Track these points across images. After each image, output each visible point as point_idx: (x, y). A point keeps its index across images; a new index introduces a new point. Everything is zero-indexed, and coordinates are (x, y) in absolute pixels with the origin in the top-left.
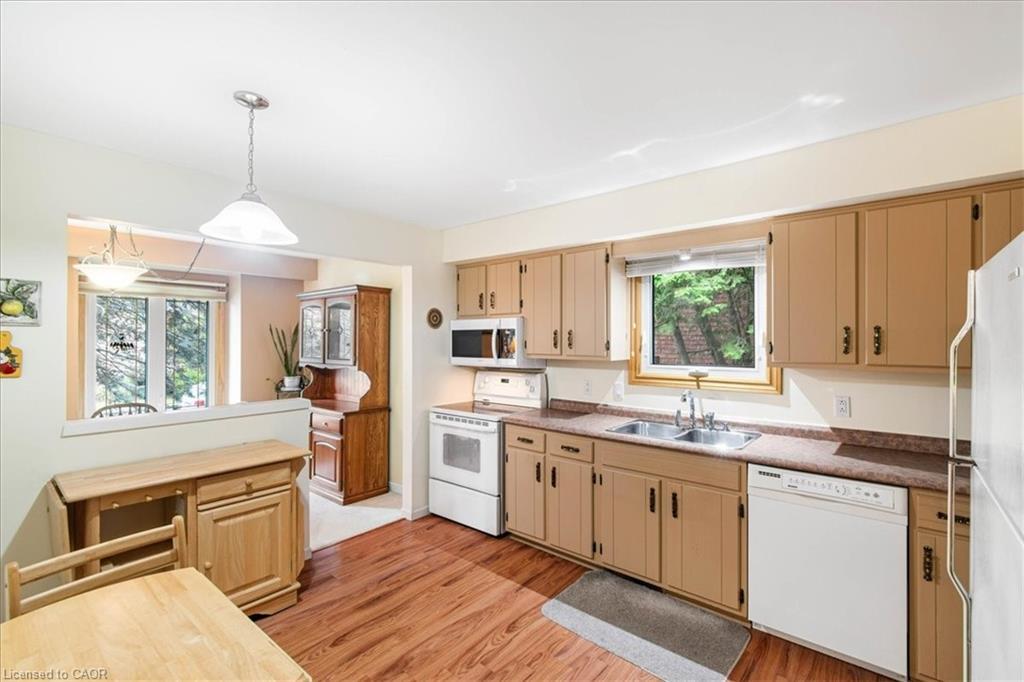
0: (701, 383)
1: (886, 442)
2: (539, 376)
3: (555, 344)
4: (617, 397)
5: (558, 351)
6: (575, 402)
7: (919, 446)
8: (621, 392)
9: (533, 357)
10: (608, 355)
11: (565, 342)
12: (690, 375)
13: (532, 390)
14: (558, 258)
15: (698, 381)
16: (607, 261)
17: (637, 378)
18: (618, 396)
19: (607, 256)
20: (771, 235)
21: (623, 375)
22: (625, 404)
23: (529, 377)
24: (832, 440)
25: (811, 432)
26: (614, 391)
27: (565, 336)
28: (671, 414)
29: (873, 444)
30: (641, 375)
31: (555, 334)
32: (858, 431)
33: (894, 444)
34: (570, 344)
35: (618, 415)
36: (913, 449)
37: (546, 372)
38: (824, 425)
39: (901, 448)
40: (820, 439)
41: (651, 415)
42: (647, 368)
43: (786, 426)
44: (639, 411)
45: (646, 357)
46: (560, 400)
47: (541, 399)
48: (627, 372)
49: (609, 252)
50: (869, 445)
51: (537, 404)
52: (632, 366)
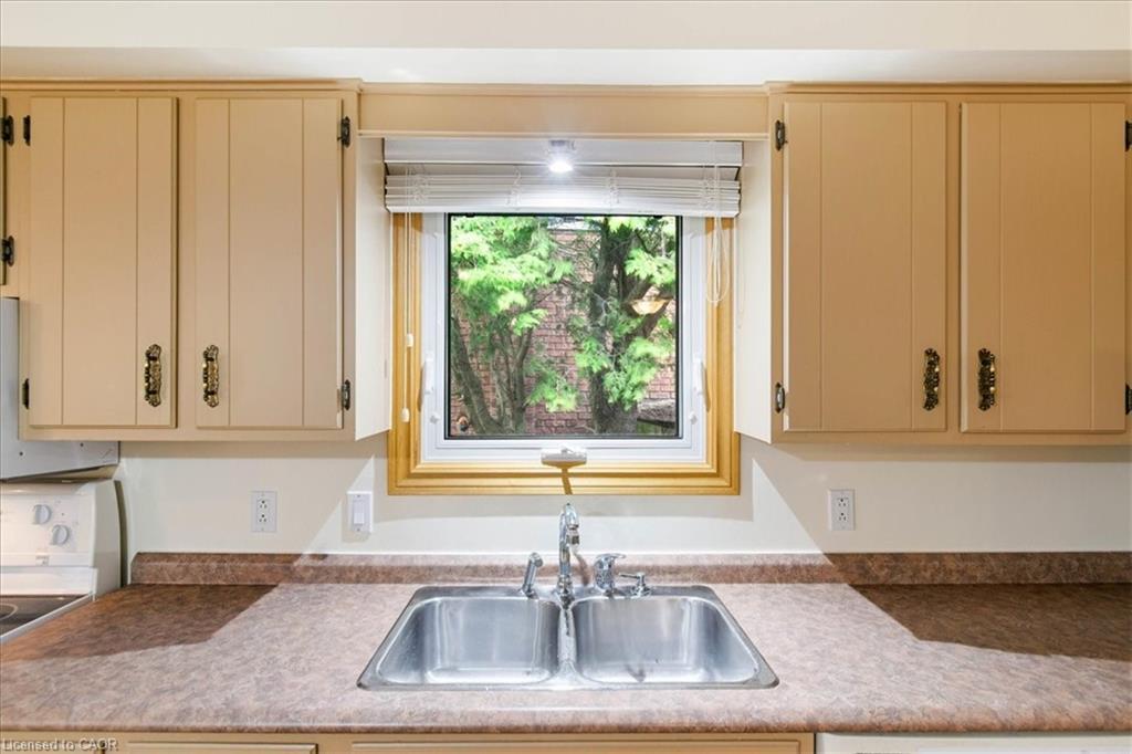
0: (573, 481)
1: (916, 572)
2: (88, 492)
3: (152, 393)
4: (355, 532)
5: (164, 412)
6: (222, 557)
7: (962, 572)
8: (365, 515)
9: (57, 436)
10: (348, 425)
11: (193, 384)
12: (547, 461)
13: (62, 537)
14: (165, 107)
15: (565, 476)
16: (345, 139)
17: (410, 476)
18: (358, 527)
19: (345, 123)
20: (780, 126)
21: (371, 470)
22: (379, 549)
23: (54, 498)
24: (833, 581)
25: (796, 568)
26: (344, 517)
27: (193, 367)
29: (897, 579)
30: (419, 468)
31: (151, 357)
32: (870, 556)
33: (928, 575)
34: (210, 393)
35: (358, 581)
36: (954, 580)
37: (117, 475)
38: (808, 549)
39: (938, 581)
40: (812, 580)
41: (450, 570)
42: (436, 451)
43: (751, 563)
44: (420, 563)
45: (433, 420)
46: (168, 556)
47: (98, 562)
48: (383, 462)
49: (352, 115)
50: (890, 582)
51: (84, 582)
52: (397, 446)
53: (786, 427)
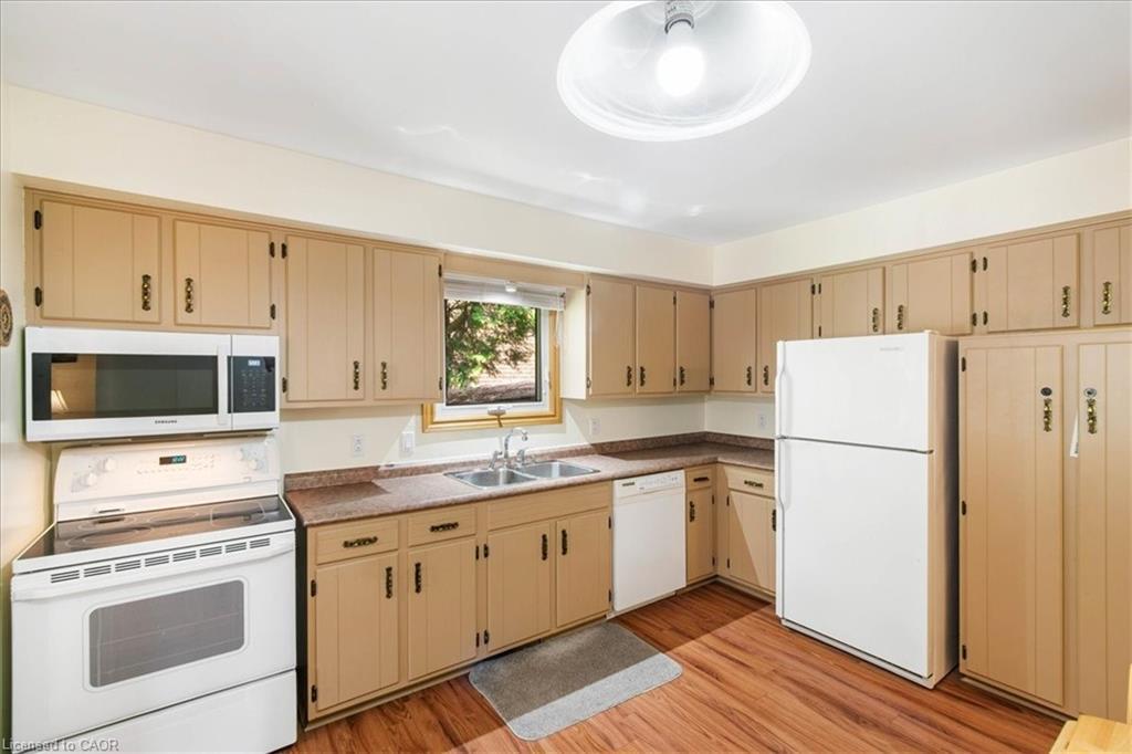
0: (502, 421)
3: (356, 383)
8: (411, 444)
10: (442, 396)
12: (490, 413)
15: (499, 419)
16: (440, 274)
17: (431, 423)
18: (407, 450)
19: (440, 268)
21: (414, 421)
26: (401, 445)
28: (487, 458)
30: (435, 419)
32: (604, 444)
34: (384, 382)
38: (584, 443)
40: (587, 454)
42: (443, 412)
43: (567, 450)
48: (419, 418)
49: (442, 263)
52: (427, 409)
53: (591, 392)
